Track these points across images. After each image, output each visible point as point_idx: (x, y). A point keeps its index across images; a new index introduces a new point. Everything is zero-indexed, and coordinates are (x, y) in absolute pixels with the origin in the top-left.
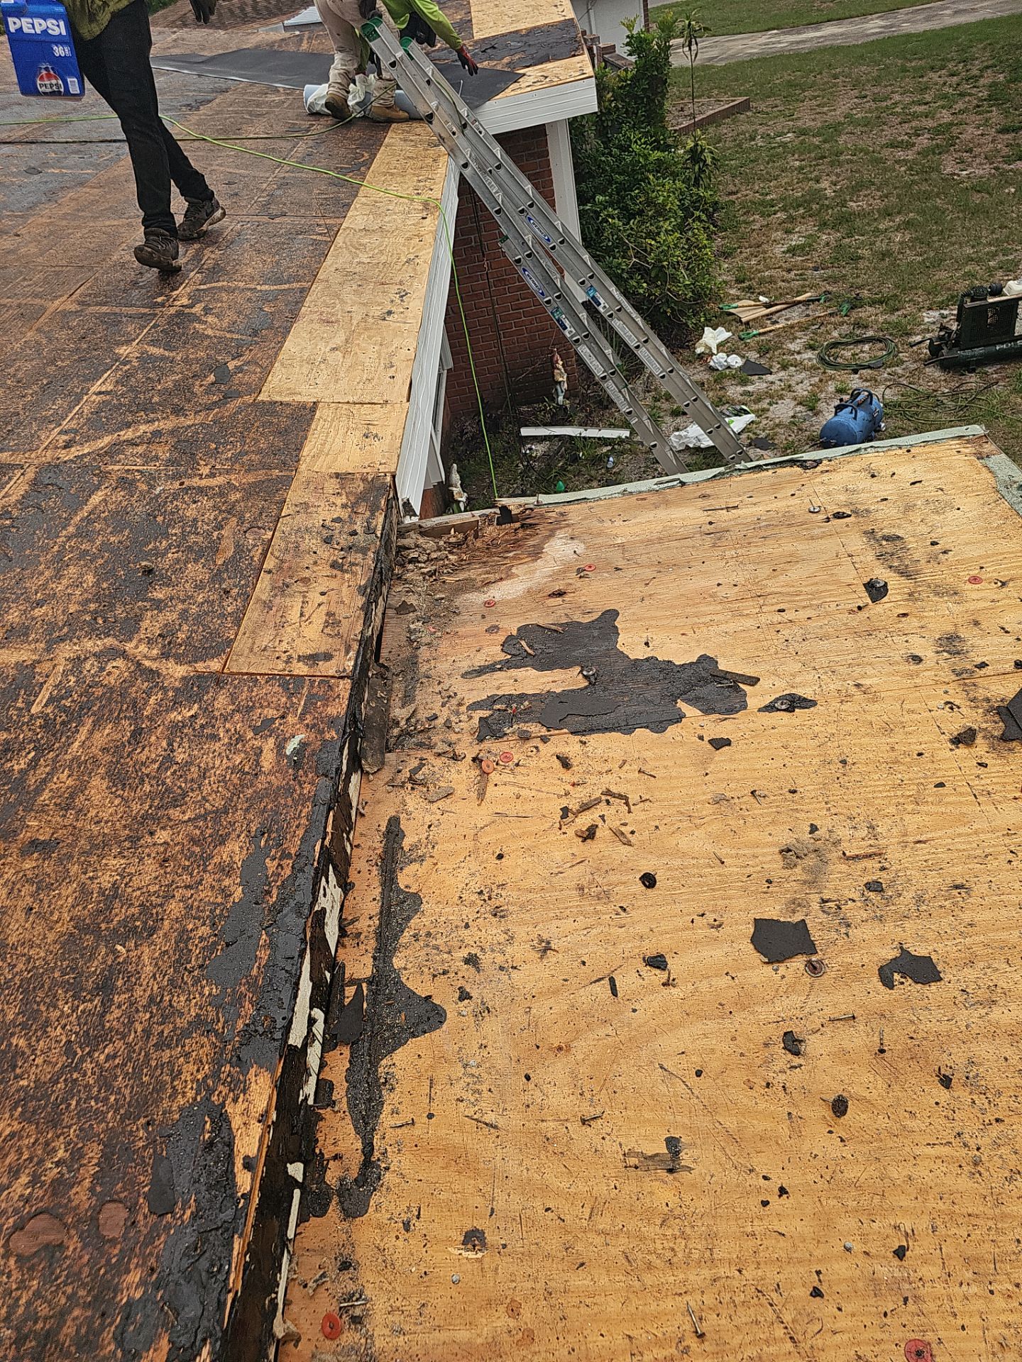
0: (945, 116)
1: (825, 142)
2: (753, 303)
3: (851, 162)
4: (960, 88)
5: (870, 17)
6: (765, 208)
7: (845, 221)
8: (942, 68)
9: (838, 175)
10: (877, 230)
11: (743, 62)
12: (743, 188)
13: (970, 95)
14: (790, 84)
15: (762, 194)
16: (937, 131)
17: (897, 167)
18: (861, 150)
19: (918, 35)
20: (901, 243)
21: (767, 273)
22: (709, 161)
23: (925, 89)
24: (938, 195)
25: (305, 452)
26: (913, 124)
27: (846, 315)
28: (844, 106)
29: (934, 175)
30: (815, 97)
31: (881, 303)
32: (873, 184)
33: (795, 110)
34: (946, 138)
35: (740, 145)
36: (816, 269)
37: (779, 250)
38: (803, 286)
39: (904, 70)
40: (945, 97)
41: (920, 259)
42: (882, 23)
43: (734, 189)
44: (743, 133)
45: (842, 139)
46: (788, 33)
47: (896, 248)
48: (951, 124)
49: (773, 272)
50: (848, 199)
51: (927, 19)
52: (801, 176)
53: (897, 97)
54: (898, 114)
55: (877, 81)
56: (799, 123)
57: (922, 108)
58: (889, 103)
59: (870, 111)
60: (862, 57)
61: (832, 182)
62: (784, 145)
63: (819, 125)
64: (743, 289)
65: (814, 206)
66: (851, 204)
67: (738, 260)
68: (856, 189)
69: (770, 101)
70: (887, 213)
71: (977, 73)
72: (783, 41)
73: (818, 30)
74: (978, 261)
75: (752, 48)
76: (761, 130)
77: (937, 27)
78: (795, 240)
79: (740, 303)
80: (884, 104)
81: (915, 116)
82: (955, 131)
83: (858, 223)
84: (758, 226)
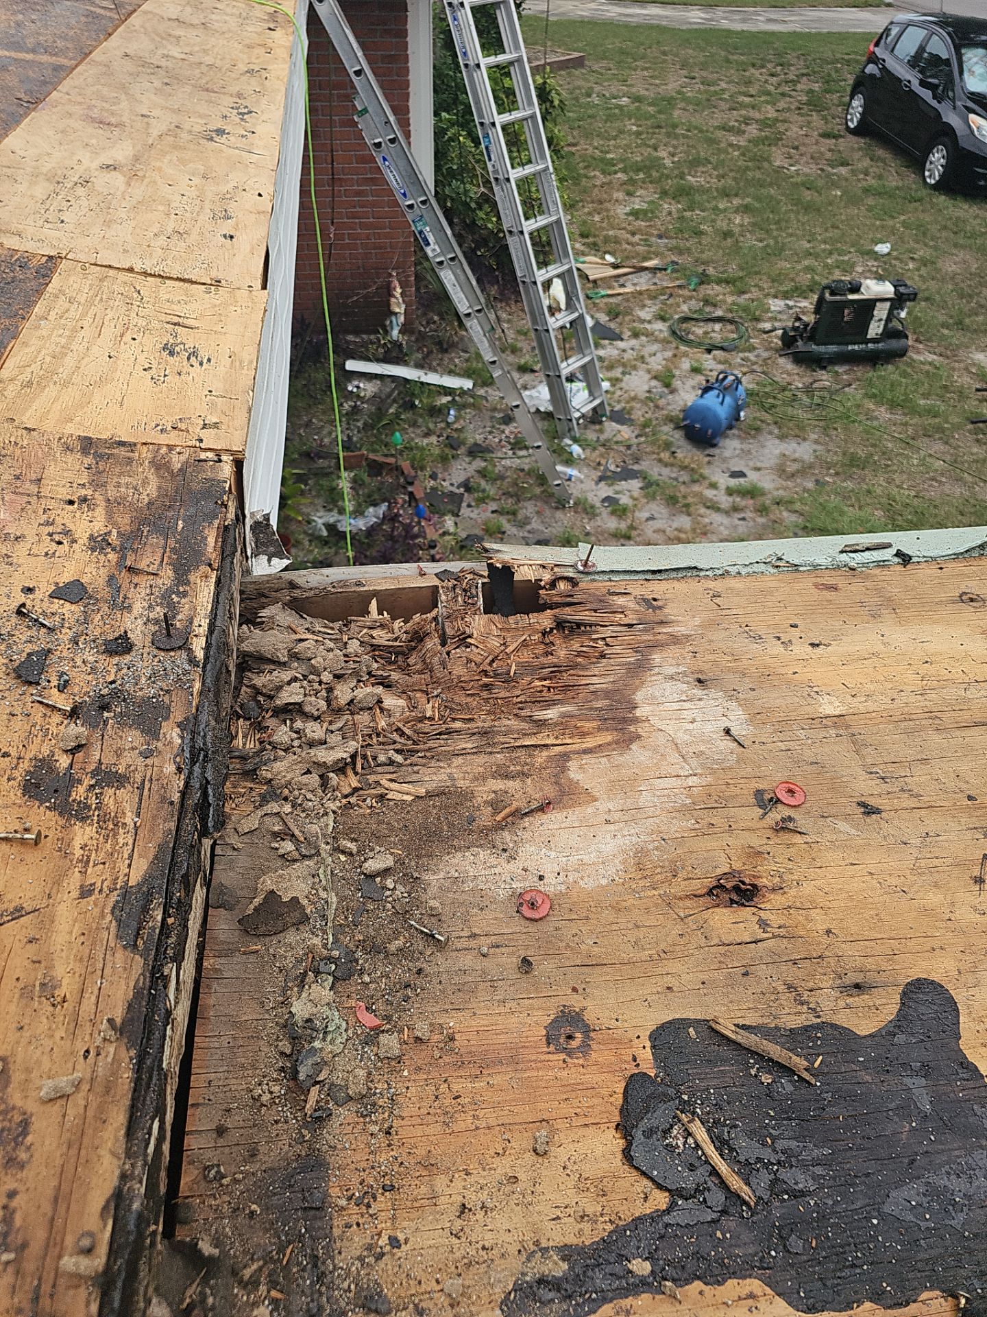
0: (771, 112)
1: (660, 112)
2: (600, 261)
3: (687, 136)
4: (782, 89)
5: (691, 7)
6: (607, 166)
7: (683, 193)
8: (763, 67)
9: (675, 147)
10: (716, 208)
11: (575, 22)
12: (582, 142)
13: (790, 96)
14: (623, 52)
15: (602, 152)
16: (764, 124)
17: (730, 150)
18: (696, 128)
19: (737, 33)
20: (742, 226)
21: (611, 233)
22: (556, 103)
23: (748, 83)
24: (771, 185)
26: (743, 112)
27: (694, 290)
28: (673, 83)
29: (766, 164)
30: (647, 68)
31: (727, 282)
32: (710, 163)
33: (628, 76)
34: (774, 132)
35: (576, 99)
36: (660, 237)
37: (621, 211)
38: (649, 252)
39: (728, 61)
40: (769, 93)
41: (761, 245)
42: (703, 15)
43: (573, 141)
44: (579, 88)
45: (676, 113)
46: (616, 4)
47: (737, 230)
48: (776, 120)
49: (618, 233)
50: (686, 171)
51: (744, 21)
52: (639, 141)
53: (723, 85)
54: (726, 100)
55: (704, 66)
56: (634, 90)
57: (747, 100)
58: (717, 88)
59: (699, 91)
60: (688, 41)
61: (670, 153)
62: (620, 107)
63: (652, 95)
64: (588, 245)
65: (654, 174)
66: (689, 178)
67: (580, 214)
68: (695, 163)
69: (604, 63)
70: (725, 194)
71: (794, 78)
72: (613, 10)
73: (642, 8)
74: (817, 256)
75: (582, 10)
76: (597, 88)
77: (753, 30)
78: (637, 205)
79: (587, 259)
80: (712, 89)
81: (743, 106)
82: (781, 127)
83: (697, 198)
84: (598, 183)
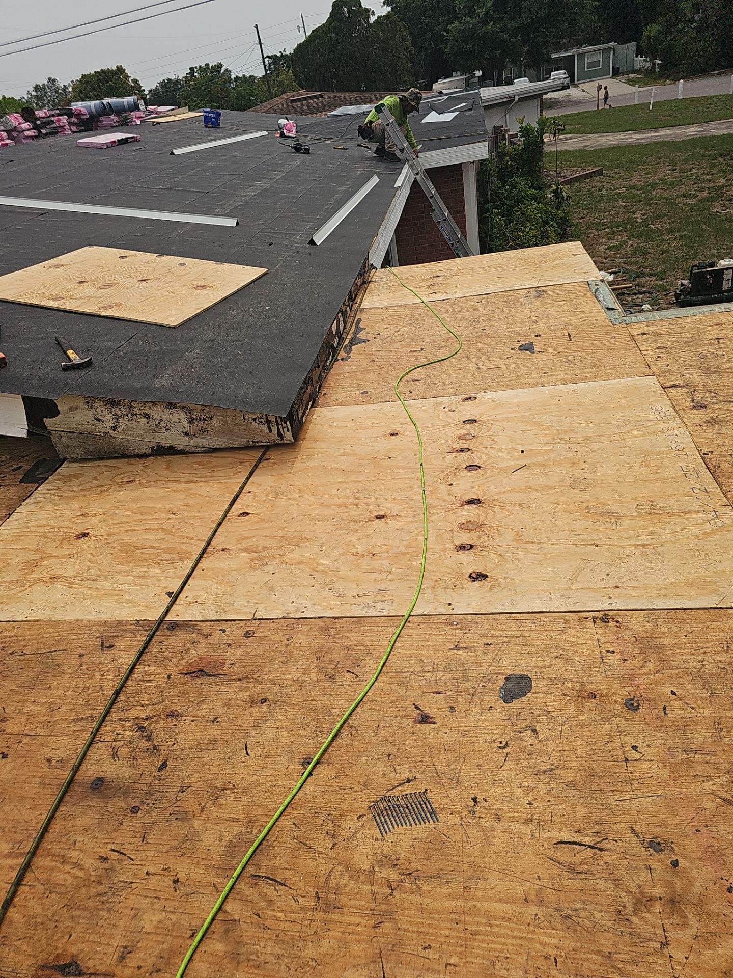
0: (721, 182)
1: (644, 193)
3: (657, 204)
5: (691, 126)
6: (599, 226)
7: (646, 235)
11: (605, 149)
12: (588, 216)
14: (631, 162)
15: (599, 219)
16: (714, 189)
17: (684, 207)
20: (676, 246)
23: (713, 166)
24: (704, 223)
26: (700, 185)
27: (633, 281)
29: (705, 212)
30: (644, 169)
31: (655, 275)
32: (667, 216)
33: (630, 175)
34: (718, 194)
37: (602, 248)
39: (703, 156)
40: (724, 171)
41: (684, 254)
42: (699, 129)
43: (583, 216)
44: (595, 187)
45: (654, 192)
46: (637, 133)
47: (672, 249)
50: (650, 223)
52: (624, 211)
54: (693, 180)
55: (685, 161)
56: (631, 183)
57: (708, 177)
58: (689, 173)
59: (676, 177)
60: (679, 148)
61: (642, 214)
62: (618, 194)
63: (643, 184)
65: (629, 227)
66: (651, 226)
68: (655, 218)
69: (616, 171)
70: (671, 231)
75: (612, 141)
76: (607, 186)
78: (614, 243)
80: (685, 174)
82: (725, 189)
83: (653, 236)
84: (592, 235)
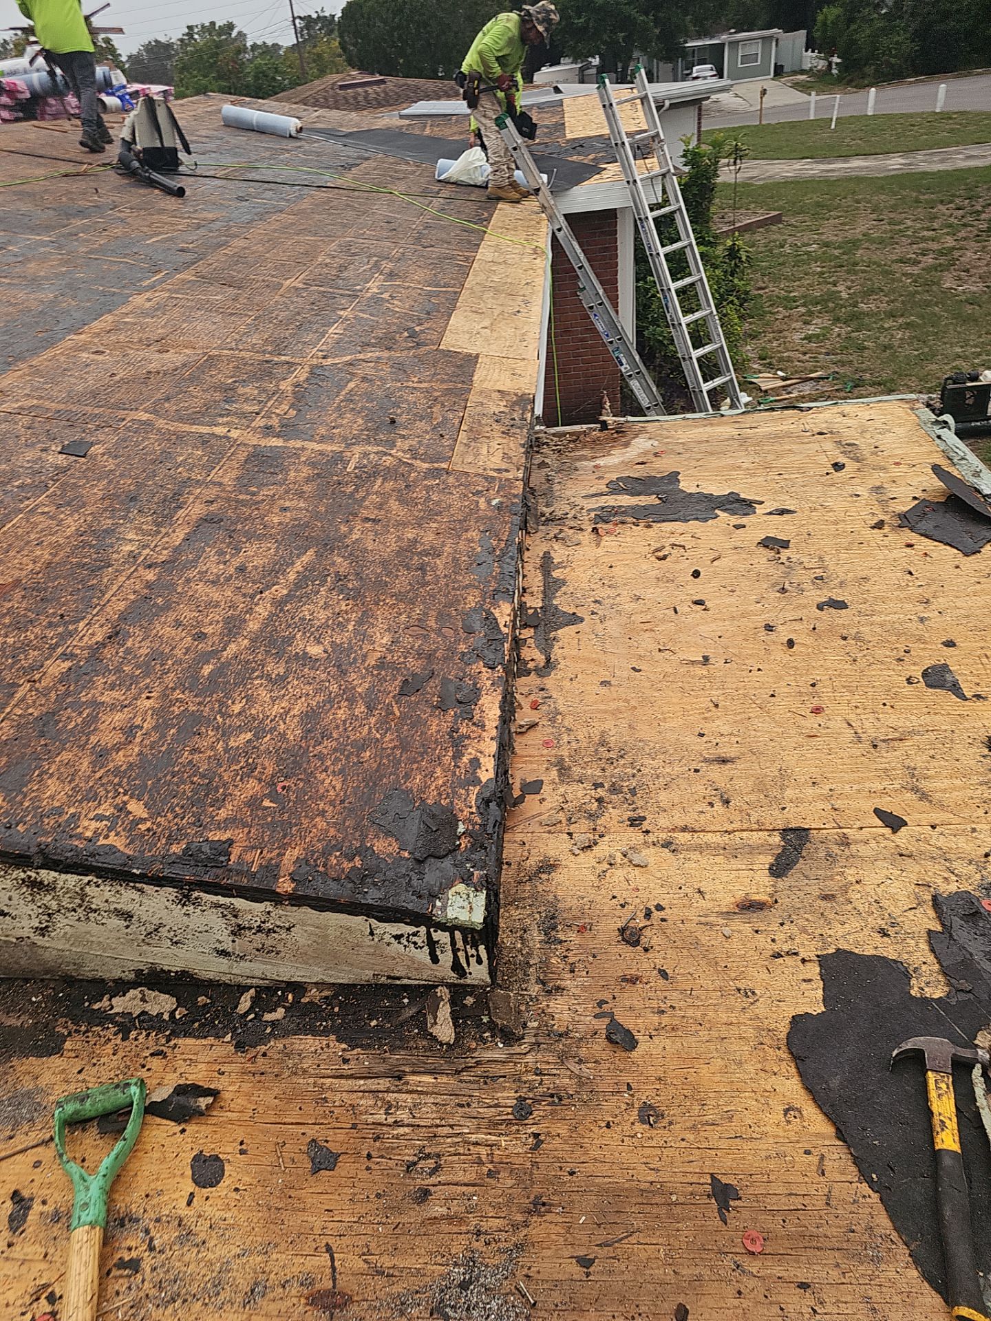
0: (950, 242)
1: (844, 254)
2: (771, 375)
3: (865, 272)
4: (964, 220)
5: (892, 155)
6: (789, 302)
7: (854, 318)
8: (951, 202)
9: (853, 281)
10: (882, 327)
11: (779, 183)
12: (771, 285)
13: (972, 226)
14: (818, 205)
15: (787, 292)
16: (941, 253)
17: (904, 278)
18: (875, 263)
19: (933, 173)
20: (900, 339)
21: (785, 354)
22: (744, 259)
23: (934, 218)
24: (936, 304)
25: (475, 378)
26: (921, 246)
27: (849, 391)
28: (863, 225)
29: (935, 288)
30: (839, 217)
31: (880, 384)
32: (882, 291)
33: (820, 226)
34: (948, 261)
35: (770, 251)
36: (827, 354)
37: (797, 337)
38: (815, 367)
39: (918, 201)
40: (950, 226)
41: (916, 353)
42: (902, 161)
43: (763, 285)
44: (774, 241)
45: (859, 253)
46: (818, 163)
47: (896, 343)
48: (953, 248)
49: (791, 354)
50: (860, 300)
51: (942, 161)
52: (821, 280)
53: (909, 223)
54: (908, 236)
55: (893, 208)
56: (823, 237)
57: (930, 234)
58: (902, 227)
59: (885, 232)
60: (882, 188)
61: (847, 287)
62: (809, 253)
63: (840, 240)
64: (764, 365)
65: (831, 305)
66: (861, 305)
67: (761, 342)
68: (868, 293)
69: (800, 217)
70: (892, 315)
71: (980, 208)
72: (815, 169)
73: (845, 162)
74: (965, 358)
75: (787, 172)
76: (790, 240)
77: (950, 168)
78: (812, 330)
79: (761, 375)
80: (897, 227)
81: (924, 239)
82: (956, 254)
83: (866, 320)
84: (781, 316)
